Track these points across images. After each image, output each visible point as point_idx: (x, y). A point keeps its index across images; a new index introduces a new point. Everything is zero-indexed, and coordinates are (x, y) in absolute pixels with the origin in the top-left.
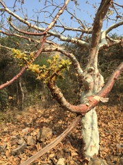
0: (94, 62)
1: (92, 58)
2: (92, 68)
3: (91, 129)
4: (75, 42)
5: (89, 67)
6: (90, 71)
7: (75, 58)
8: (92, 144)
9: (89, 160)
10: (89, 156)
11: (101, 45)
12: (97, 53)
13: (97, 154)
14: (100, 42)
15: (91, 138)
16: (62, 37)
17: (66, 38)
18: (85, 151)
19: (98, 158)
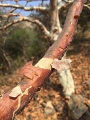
0: (56, 23)
1: (54, 19)
2: (56, 28)
3: (65, 75)
5: (53, 28)
6: (55, 31)
7: (40, 23)
8: (69, 86)
9: (69, 98)
10: (68, 95)
12: (58, 14)
14: (58, 4)
15: (67, 82)
16: (26, 8)
17: (29, 8)
18: (65, 92)
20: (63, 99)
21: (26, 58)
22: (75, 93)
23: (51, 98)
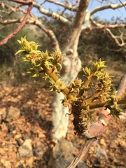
0: (73, 44)
1: (73, 39)
2: (72, 51)
3: (61, 112)
4: (56, 18)
5: (68, 49)
6: (69, 54)
7: (54, 37)
8: (61, 127)
9: (56, 142)
10: (56, 139)
11: (83, 27)
13: (65, 136)
14: (83, 23)
15: (61, 121)
17: (47, 11)
18: (54, 133)
19: (65, 140)
20: (48, 142)
21: (14, 71)
22: (66, 138)
23: (33, 136)
